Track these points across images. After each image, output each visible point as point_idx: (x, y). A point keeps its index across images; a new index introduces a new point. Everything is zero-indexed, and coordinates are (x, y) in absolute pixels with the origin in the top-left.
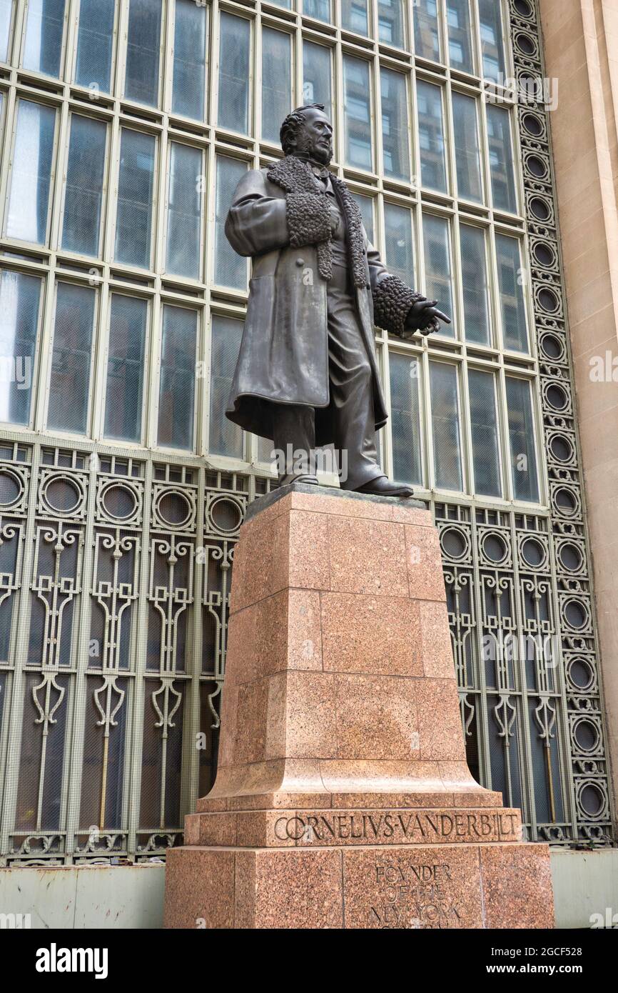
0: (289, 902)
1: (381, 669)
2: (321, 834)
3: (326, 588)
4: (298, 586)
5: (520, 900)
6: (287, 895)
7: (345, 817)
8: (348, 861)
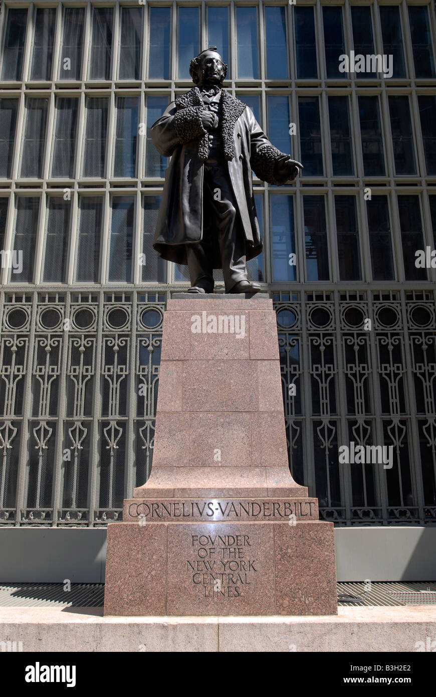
0: (128, 555)
1: (225, 408)
2: (161, 514)
3: (186, 358)
4: (167, 359)
5: (306, 560)
6: (127, 551)
7: (178, 504)
8: (171, 531)
